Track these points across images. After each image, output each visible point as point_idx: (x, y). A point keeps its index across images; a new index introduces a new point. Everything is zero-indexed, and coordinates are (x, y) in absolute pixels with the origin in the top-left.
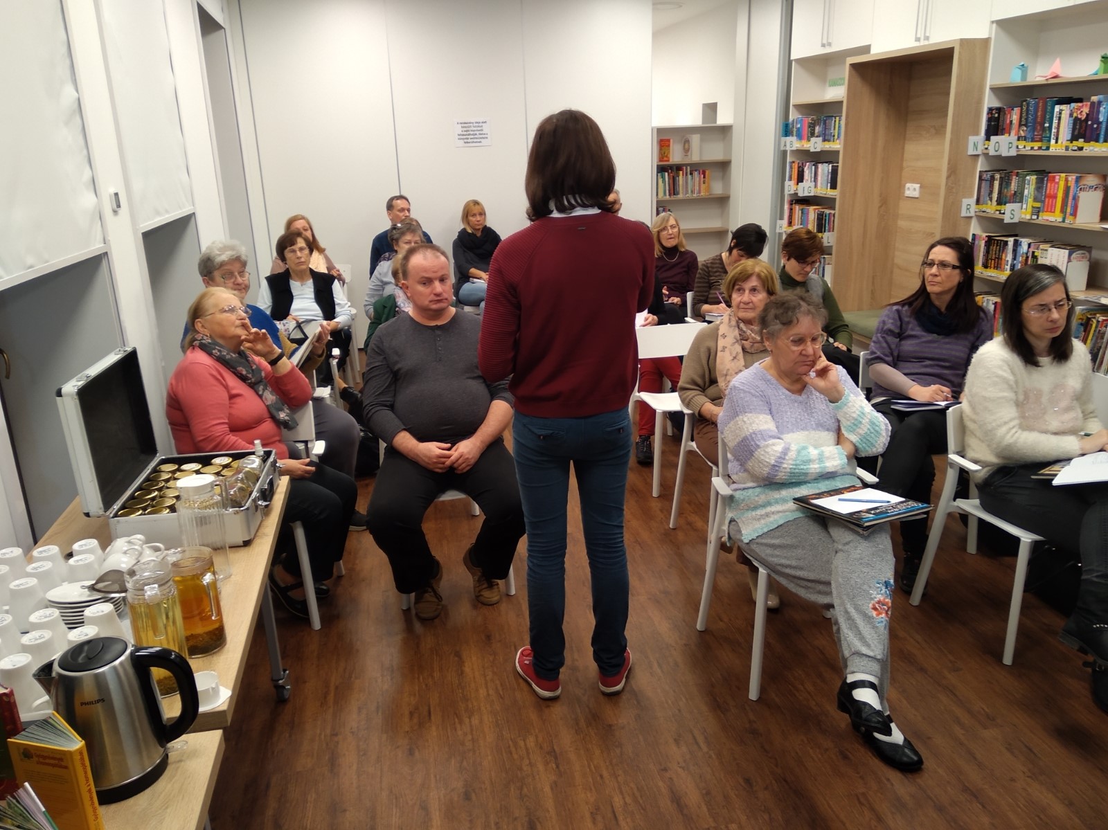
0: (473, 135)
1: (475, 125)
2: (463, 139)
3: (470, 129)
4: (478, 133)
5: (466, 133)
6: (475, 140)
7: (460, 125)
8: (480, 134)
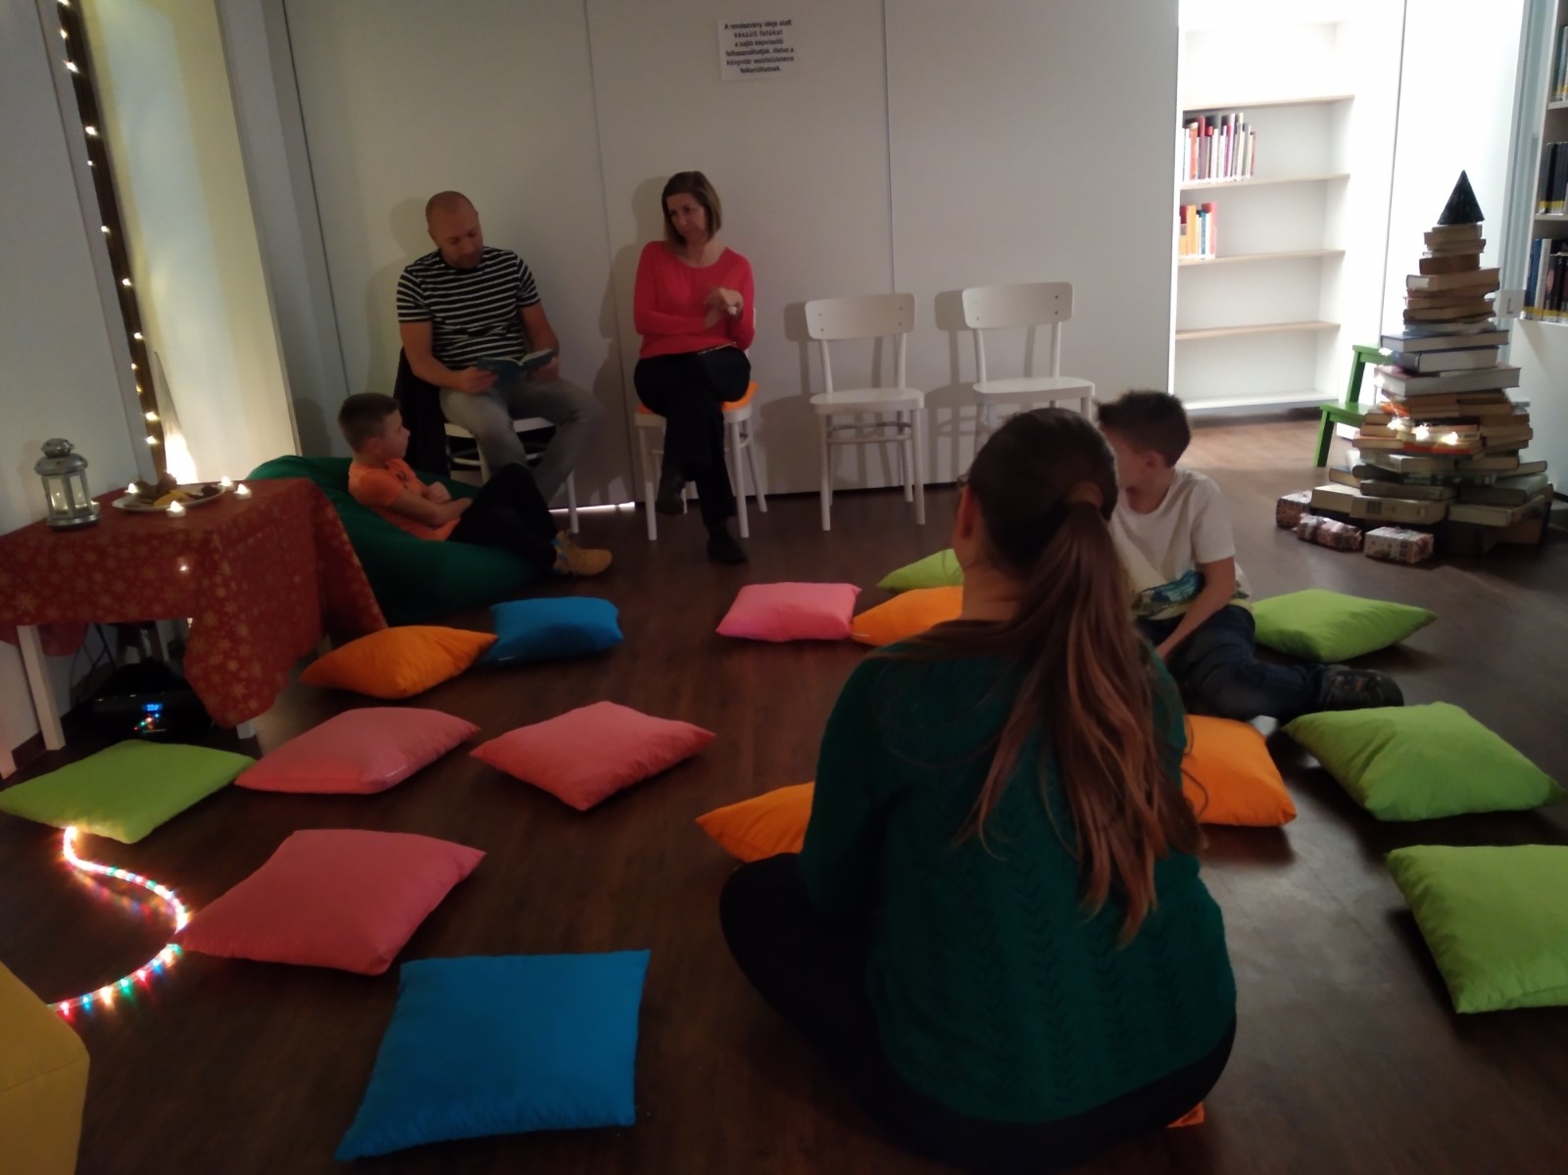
0: (760, 52)
1: (764, 29)
2: (739, 63)
3: (753, 39)
4: (770, 47)
5: (743, 49)
6: (765, 65)
7: (731, 32)
8: (777, 51)
